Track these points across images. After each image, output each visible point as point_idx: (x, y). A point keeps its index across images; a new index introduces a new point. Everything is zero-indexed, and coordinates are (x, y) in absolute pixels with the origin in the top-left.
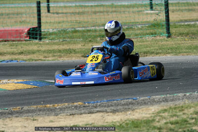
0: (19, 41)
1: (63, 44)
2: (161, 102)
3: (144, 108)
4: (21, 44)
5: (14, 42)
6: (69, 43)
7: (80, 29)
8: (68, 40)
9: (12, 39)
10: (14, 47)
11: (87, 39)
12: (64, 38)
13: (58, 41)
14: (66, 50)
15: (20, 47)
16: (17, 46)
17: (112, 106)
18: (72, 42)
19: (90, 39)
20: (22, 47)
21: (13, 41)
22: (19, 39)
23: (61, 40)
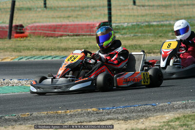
0: (89, 35)
1: (133, 39)
2: (180, 108)
3: (159, 115)
4: (90, 39)
5: (84, 37)
6: (139, 38)
7: (155, 23)
8: (140, 35)
9: (83, 33)
10: (82, 42)
11: (157, 34)
12: (136, 33)
13: (129, 36)
14: (132, 46)
15: (88, 42)
16: (85, 41)
17: (126, 112)
18: (143, 37)
19: (160, 35)
20: (89, 43)
21: (84, 35)
22: (89, 33)
23: (132, 35)
